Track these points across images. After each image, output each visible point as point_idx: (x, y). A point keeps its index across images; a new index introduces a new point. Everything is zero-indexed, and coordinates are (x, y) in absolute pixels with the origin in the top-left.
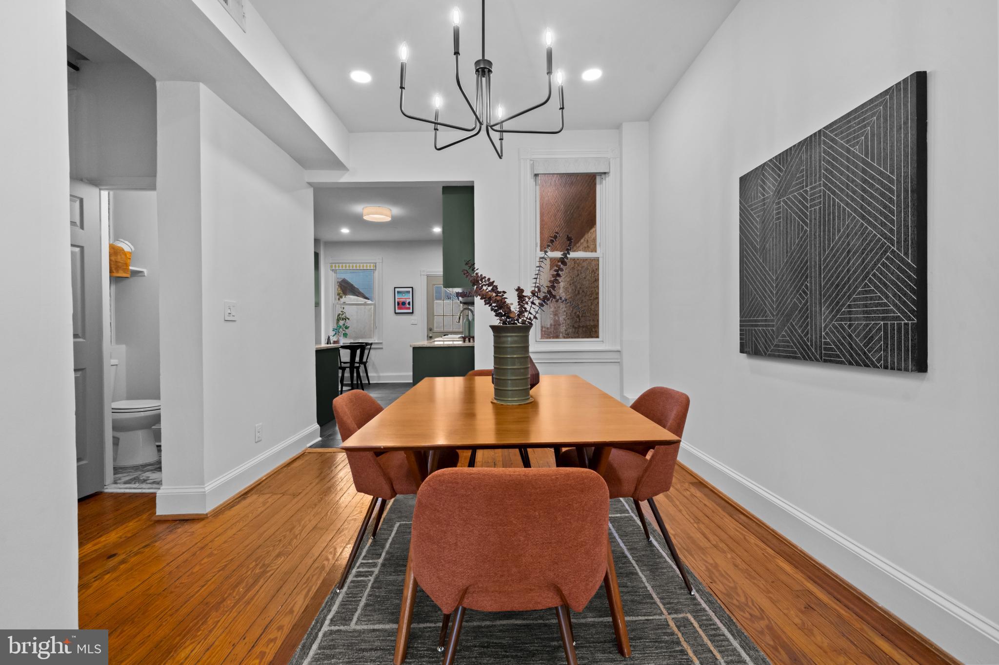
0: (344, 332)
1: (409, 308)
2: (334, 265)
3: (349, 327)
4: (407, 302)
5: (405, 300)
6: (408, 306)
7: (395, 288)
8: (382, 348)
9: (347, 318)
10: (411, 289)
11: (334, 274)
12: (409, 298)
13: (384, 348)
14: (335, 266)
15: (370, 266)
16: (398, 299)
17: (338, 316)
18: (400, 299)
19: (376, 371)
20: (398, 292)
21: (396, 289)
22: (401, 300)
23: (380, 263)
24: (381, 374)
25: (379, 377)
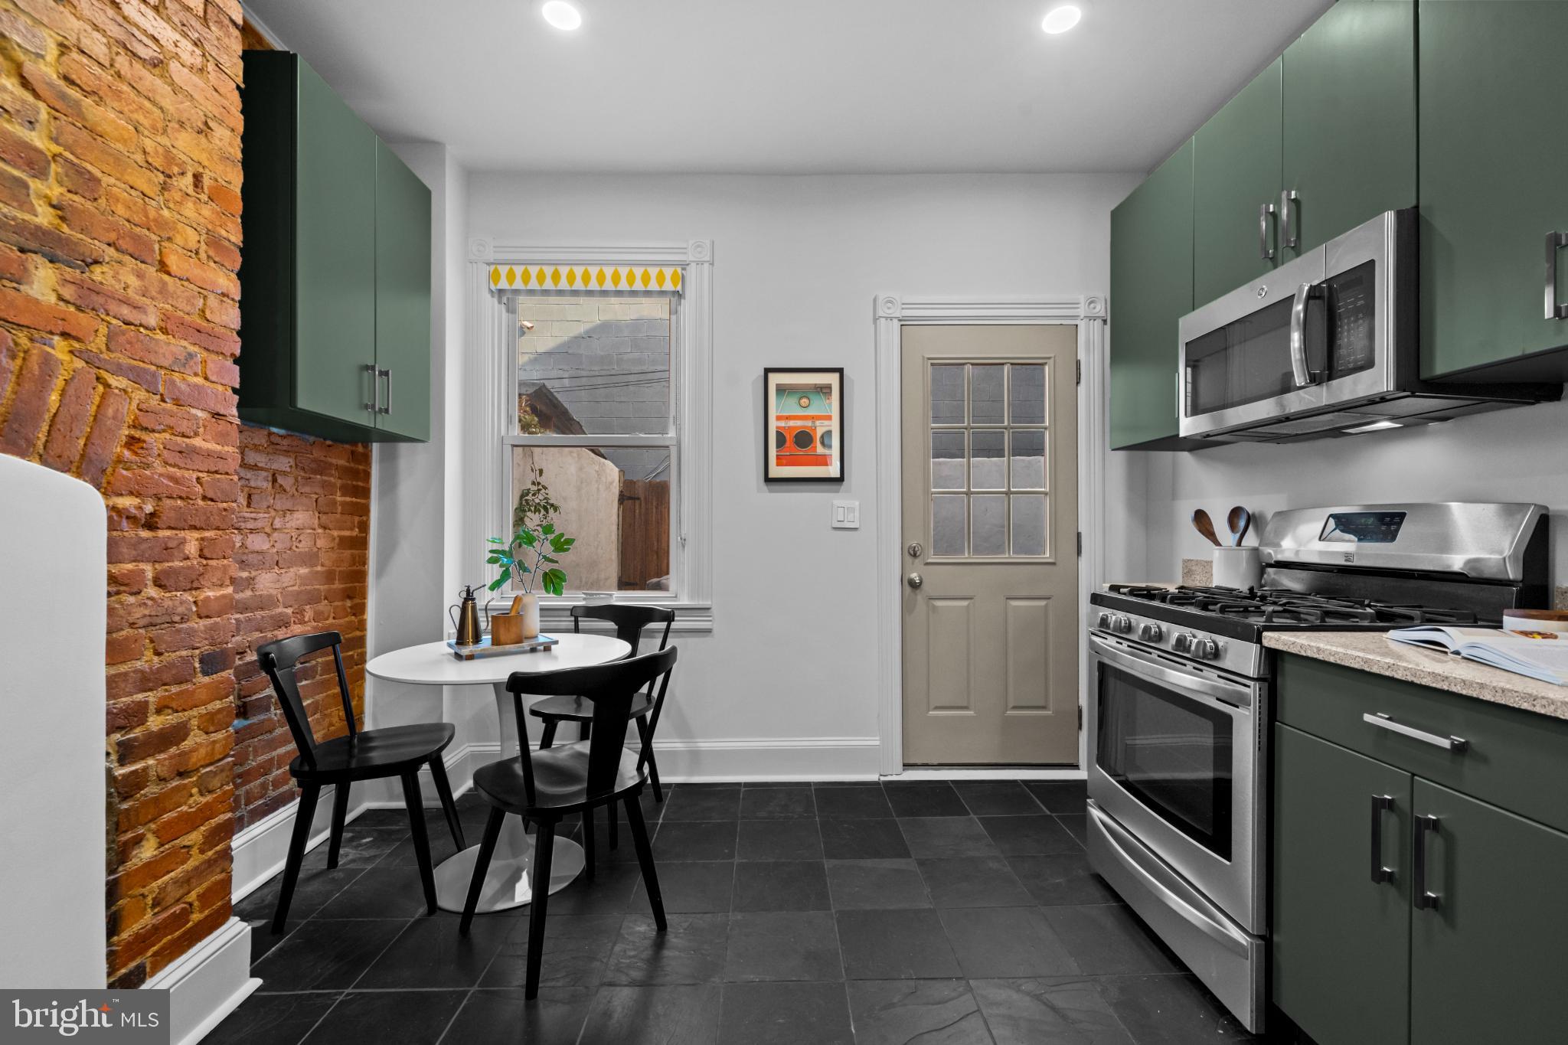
0: (547, 567)
1: (823, 461)
2: (503, 270)
3: (570, 542)
4: (819, 432)
5: (809, 423)
6: (820, 450)
7: (767, 371)
8: (708, 631)
9: (552, 505)
10: (837, 376)
11: (504, 314)
12: (829, 418)
13: (715, 631)
14: (511, 277)
15: (661, 278)
16: (779, 418)
17: (522, 497)
18: (788, 418)
19: (684, 731)
20: (781, 390)
21: (771, 376)
22: (792, 423)
23: (700, 263)
24: (704, 745)
25: (695, 758)
